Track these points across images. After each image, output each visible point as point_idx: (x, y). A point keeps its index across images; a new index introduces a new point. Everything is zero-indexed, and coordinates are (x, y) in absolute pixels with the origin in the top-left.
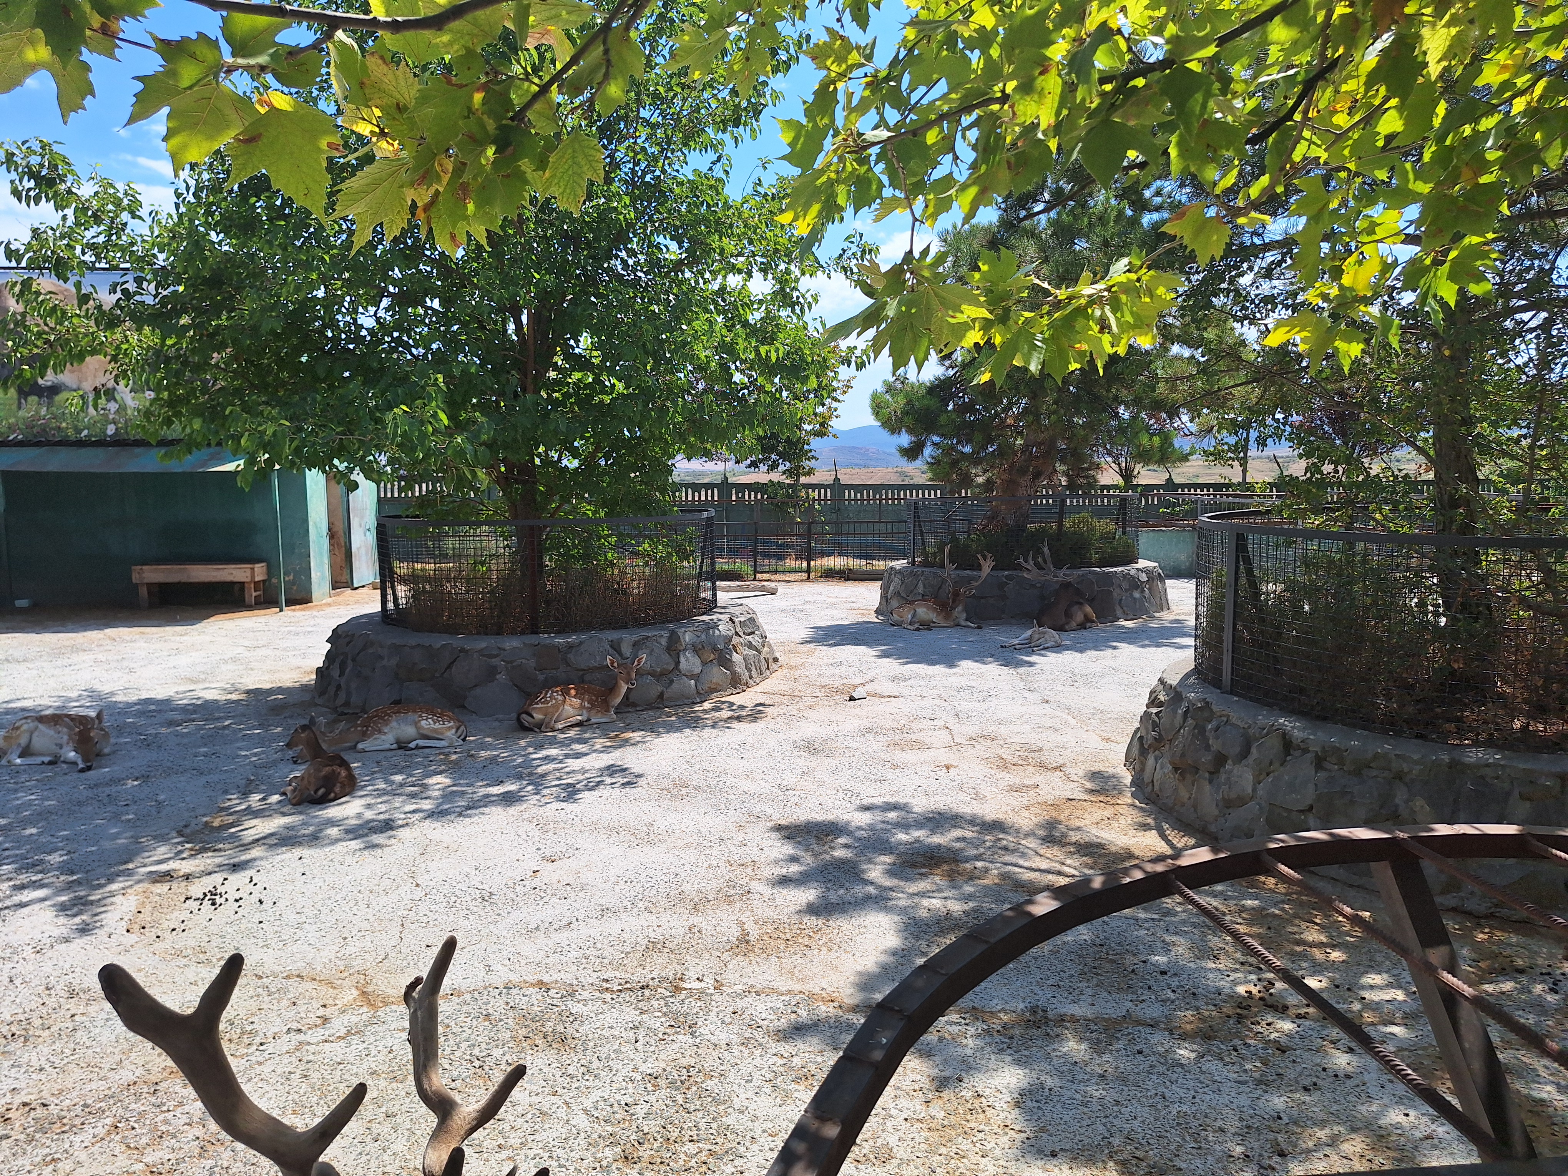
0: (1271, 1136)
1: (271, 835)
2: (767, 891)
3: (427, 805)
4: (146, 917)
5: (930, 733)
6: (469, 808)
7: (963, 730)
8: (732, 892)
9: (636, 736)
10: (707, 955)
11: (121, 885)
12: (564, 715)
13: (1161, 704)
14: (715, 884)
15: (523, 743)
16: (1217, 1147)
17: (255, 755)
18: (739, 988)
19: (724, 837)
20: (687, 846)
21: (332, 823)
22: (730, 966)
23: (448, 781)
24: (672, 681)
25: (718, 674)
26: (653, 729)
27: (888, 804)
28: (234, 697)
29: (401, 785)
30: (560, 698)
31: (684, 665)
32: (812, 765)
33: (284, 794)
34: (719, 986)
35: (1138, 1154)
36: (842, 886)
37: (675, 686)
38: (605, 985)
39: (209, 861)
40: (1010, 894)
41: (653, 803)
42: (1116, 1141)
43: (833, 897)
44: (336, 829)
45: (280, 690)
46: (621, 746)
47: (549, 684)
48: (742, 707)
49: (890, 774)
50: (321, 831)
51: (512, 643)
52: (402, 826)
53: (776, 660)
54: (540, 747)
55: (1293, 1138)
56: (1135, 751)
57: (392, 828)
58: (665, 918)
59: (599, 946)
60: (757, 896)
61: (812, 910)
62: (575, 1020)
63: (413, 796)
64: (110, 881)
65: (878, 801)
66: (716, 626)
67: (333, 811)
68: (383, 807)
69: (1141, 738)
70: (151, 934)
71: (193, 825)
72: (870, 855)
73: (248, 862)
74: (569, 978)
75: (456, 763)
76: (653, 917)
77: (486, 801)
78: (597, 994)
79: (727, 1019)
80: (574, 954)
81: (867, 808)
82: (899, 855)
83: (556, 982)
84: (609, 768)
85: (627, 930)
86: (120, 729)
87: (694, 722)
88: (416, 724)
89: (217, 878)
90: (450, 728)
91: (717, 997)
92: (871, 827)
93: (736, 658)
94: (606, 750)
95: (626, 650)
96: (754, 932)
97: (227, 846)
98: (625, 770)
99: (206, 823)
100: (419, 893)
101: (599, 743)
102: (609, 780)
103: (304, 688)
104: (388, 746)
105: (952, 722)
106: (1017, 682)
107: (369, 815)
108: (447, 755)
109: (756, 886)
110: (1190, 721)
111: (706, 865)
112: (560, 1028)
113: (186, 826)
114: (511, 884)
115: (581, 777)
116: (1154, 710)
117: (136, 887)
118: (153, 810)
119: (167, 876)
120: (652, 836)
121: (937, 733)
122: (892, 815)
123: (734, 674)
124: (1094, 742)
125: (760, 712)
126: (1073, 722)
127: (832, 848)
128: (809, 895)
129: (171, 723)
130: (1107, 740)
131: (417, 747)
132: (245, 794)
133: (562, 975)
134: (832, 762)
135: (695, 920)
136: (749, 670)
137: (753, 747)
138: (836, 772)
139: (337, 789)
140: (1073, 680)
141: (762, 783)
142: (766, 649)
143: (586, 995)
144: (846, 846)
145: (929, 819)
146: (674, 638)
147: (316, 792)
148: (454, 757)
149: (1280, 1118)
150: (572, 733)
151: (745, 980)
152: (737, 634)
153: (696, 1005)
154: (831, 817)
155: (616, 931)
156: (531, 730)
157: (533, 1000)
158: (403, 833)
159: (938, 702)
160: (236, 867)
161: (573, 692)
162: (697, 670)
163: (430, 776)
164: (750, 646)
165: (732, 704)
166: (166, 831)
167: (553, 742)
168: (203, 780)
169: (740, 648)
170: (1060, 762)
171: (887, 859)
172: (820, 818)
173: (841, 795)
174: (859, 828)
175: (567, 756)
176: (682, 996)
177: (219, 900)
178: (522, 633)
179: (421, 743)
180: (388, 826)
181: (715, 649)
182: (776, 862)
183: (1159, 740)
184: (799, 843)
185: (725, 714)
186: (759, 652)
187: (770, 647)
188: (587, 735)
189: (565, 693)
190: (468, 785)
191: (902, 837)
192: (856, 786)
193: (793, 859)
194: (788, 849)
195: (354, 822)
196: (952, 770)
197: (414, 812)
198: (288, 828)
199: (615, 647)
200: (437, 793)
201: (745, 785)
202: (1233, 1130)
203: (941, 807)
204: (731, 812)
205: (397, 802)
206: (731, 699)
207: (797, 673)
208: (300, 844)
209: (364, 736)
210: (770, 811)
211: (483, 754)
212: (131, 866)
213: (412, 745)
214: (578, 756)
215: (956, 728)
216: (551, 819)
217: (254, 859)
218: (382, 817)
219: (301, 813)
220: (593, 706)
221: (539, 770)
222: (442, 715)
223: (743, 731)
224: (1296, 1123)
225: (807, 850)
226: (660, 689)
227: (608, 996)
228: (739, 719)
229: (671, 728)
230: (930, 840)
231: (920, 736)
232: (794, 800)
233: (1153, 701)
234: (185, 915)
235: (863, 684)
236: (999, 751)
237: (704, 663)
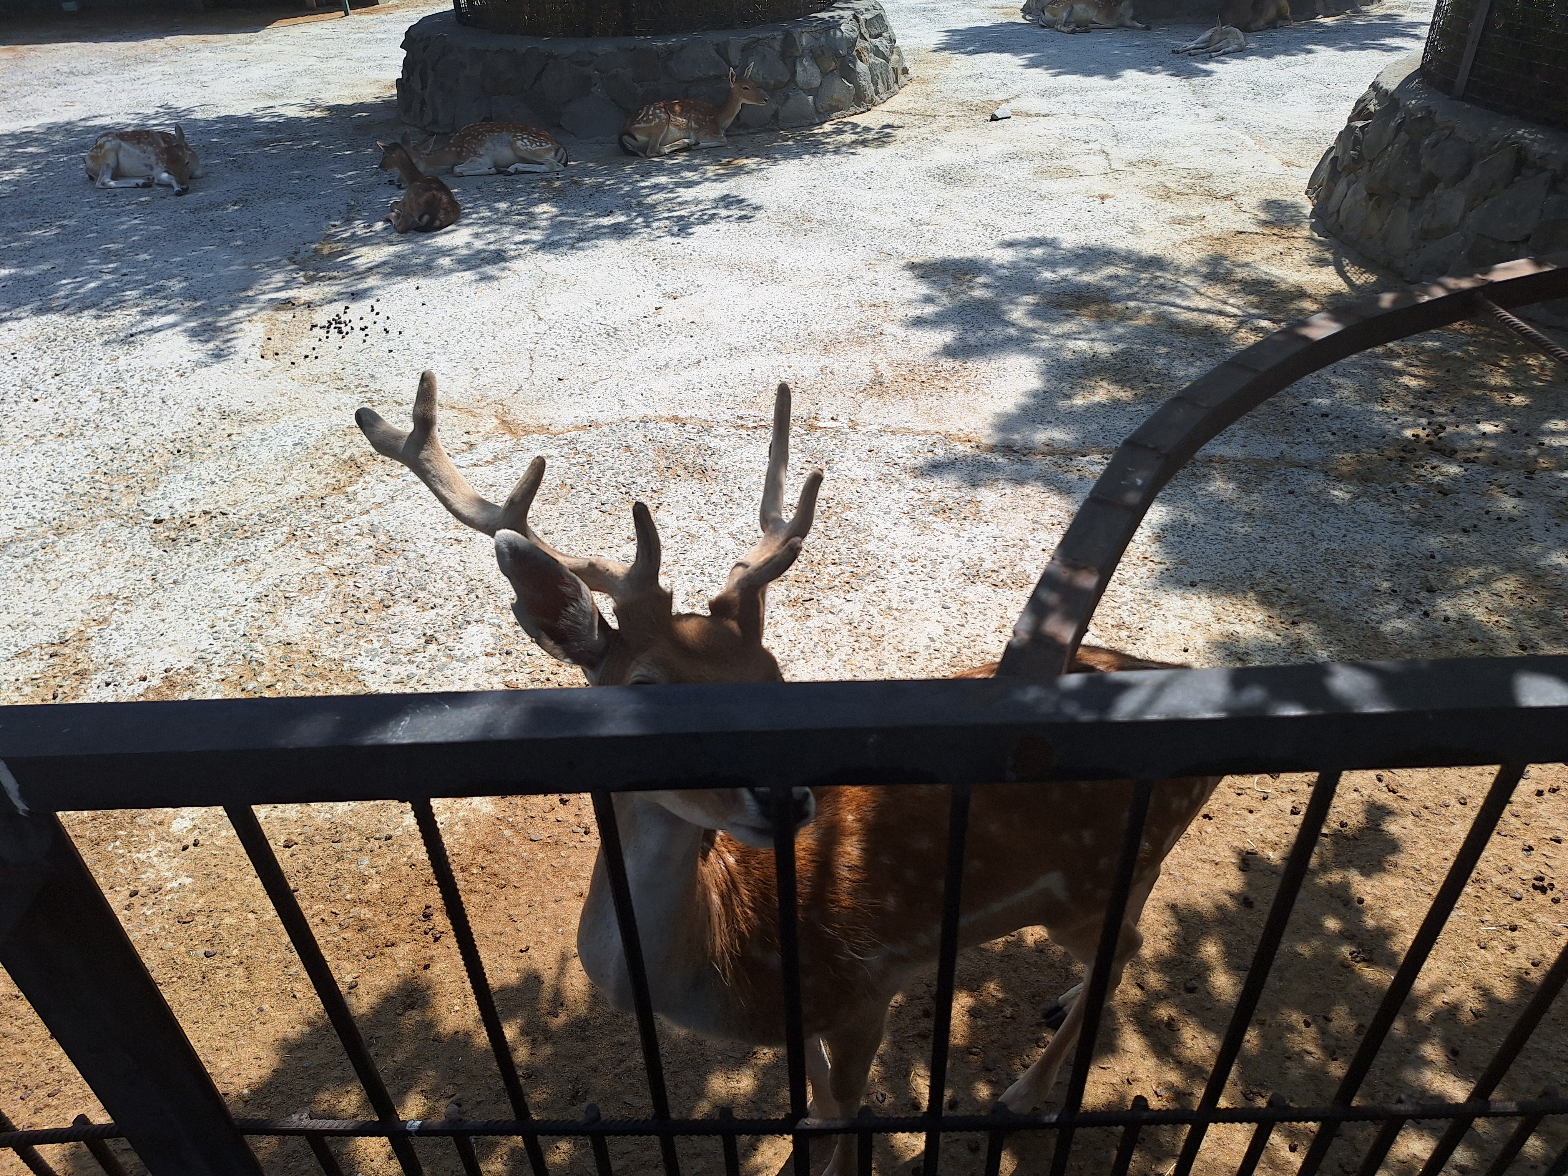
0: (1422, 573)
1: (384, 263)
2: (900, 332)
3: (536, 236)
4: (276, 343)
5: (1085, 158)
6: (581, 240)
7: (1122, 154)
8: (864, 333)
9: (751, 162)
10: (840, 396)
11: (246, 312)
12: (669, 139)
13: (1370, 116)
14: (845, 325)
15: (628, 169)
16: (1364, 582)
17: (351, 178)
18: (874, 428)
19: (854, 275)
20: (814, 284)
21: (442, 252)
22: (864, 407)
23: (555, 210)
24: (787, 97)
25: (841, 87)
26: (769, 154)
27: (1034, 239)
28: (316, 114)
29: (507, 213)
30: (664, 116)
31: (801, 76)
32: (948, 196)
33: (388, 220)
34: (853, 426)
35: (1280, 586)
36: (981, 328)
37: (791, 103)
38: (740, 422)
39: (327, 289)
40: (1163, 336)
41: (774, 239)
42: (1259, 575)
43: (971, 339)
44: (448, 259)
45: (362, 107)
46: (734, 175)
47: (651, 99)
48: (867, 129)
49: (1037, 206)
50: (433, 260)
51: (604, 47)
52: (514, 258)
53: (905, 71)
54: (647, 174)
55: (1445, 576)
56: (1324, 175)
57: (505, 260)
58: (795, 359)
59: (730, 384)
60: (890, 338)
61: (949, 351)
62: (714, 453)
63: (521, 225)
64: (234, 308)
65: (1023, 236)
66: (837, 26)
67: (442, 240)
68: (492, 237)
69: (1335, 158)
70: (286, 360)
71: (302, 251)
72: (1013, 295)
73: (366, 290)
74: (703, 414)
75: (560, 190)
76: (782, 357)
77: (597, 233)
78: (733, 430)
79: (864, 457)
80: (705, 392)
81: (1010, 245)
82: (1044, 295)
83: (691, 418)
84: (724, 198)
85: (757, 370)
86: (208, 149)
87: (815, 148)
88: (512, 145)
89: (339, 307)
90: (549, 150)
91: (852, 435)
92: (1014, 265)
93: (861, 67)
94: (718, 178)
95: (734, 55)
96: (888, 374)
97: (341, 274)
98: (742, 201)
99: (316, 251)
100: (542, 327)
101: (711, 170)
102: (724, 213)
103: (387, 104)
104: (485, 170)
105: (1109, 144)
106: (1189, 96)
107: (479, 244)
108: (550, 181)
109: (889, 328)
110: (1403, 135)
111: (835, 305)
112: (700, 460)
113: (296, 253)
114: (634, 320)
115: (694, 208)
116: (1359, 124)
117: (260, 314)
118: (260, 236)
119: (288, 304)
120: (776, 274)
121: (1092, 158)
122: (1038, 252)
123: (858, 87)
124: (1274, 166)
125: (888, 135)
126: (1251, 143)
127: (971, 288)
128: (946, 336)
129: (257, 144)
130: (1289, 164)
131: (517, 172)
132: (348, 221)
133: (696, 411)
134: (971, 193)
135: (825, 360)
136: (875, 84)
137: (881, 176)
138: (975, 204)
139: (442, 216)
140: (1256, 91)
141: (893, 217)
142: (895, 57)
143: (722, 430)
144: (986, 286)
145: (1078, 256)
146: (789, 41)
147: (420, 218)
148: (557, 184)
149: (1433, 557)
150: (680, 159)
151: (880, 420)
152: (862, 36)
153: (832, 443)
154: (969, 255)
155: (746, 370)
156: (636, 155)
157: (671, 434)
158: (516, 265)
159: (1092, 121)
160: (355, 296)
161: (677, 108)
162: (816, 83)
163: (535, 205)
164: (877, 52)
165: (855, 126)
166: (278, 258)
167: (661, 169)
168: (302, 206)
169: (865, 55)
170: (1232, 189)
171: (1030, 299)
172: (957, 256)
173: (981, 230)
174: (1001, 266)
175: (678, 185)
176: (818, 434)
177: (345, 329)
178: (615, 35)
179: (521, 167)
180: (499, 257)
181: (837, 56)
182: (910, 302)
183: (1357, 161)
184: (935, 282)
185: (848, 137)
186: (887, 60)
187: (900, 54)
188: (697, 161)
189: (669, 110)
190: (577, 215)
191: (1048, 275)
192: (998, 220)
193: (928, 299)
194: (923, 289)
195: (465, 252)
196: (1107, 201)
197: (524, 242)
198: (399, 256)
199: (722, 51)
200: (545, 223)
201: (874, 219)
202: (1381, 567)
203: (1092, 242)
204: (860, 249)
205: (506, 231)
206: (855, 119)
207: (930, 88)
208: (415, 274)
209: (460, 158)
210: (902, 248)
211: (587, 180)
212: (250, 293)
213: (511, 169)
214: (690, 184)
215: (1114, 152)
216: (668, 253)
217: (372, 288)
218: (492, 247)
219: (409, 241)
220: (701, 127)
221: (649, 200)
222: (538, 136)
223: (869, 157)
224: (1449, 562)
225: (943, 290)
226: (774, 106)
227: (744, 432)
228: (864, 143)
229: (789, 154)
230: (1078, 278)
231: (1072, 162)
232: (928, 236)
233: (1360, 111)
234: (315, 343)
235: (1007, 101)
236: (1162, 178)
237: (824, 74)
